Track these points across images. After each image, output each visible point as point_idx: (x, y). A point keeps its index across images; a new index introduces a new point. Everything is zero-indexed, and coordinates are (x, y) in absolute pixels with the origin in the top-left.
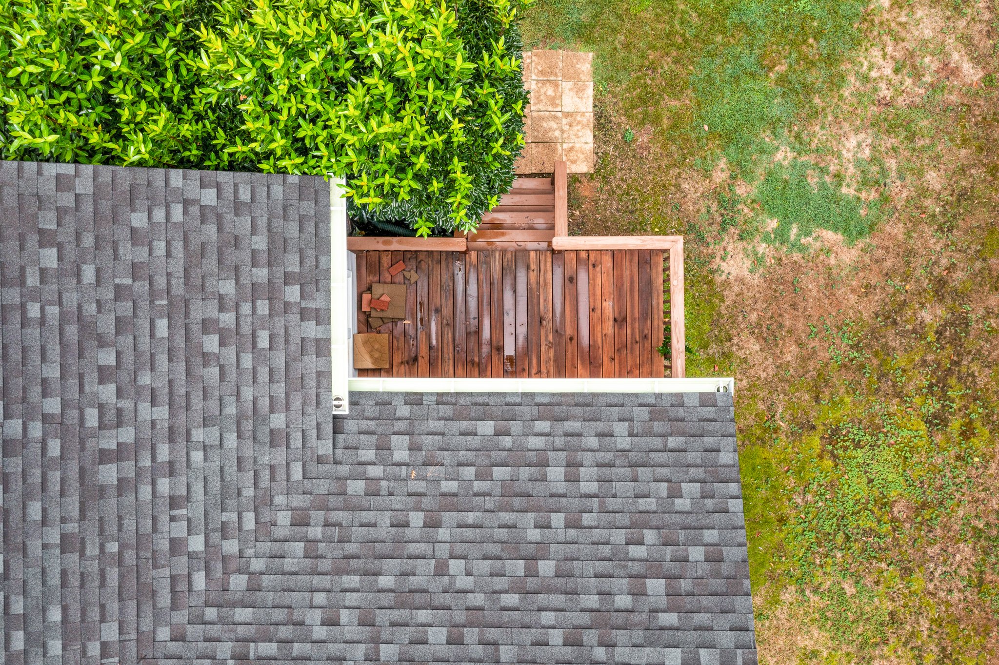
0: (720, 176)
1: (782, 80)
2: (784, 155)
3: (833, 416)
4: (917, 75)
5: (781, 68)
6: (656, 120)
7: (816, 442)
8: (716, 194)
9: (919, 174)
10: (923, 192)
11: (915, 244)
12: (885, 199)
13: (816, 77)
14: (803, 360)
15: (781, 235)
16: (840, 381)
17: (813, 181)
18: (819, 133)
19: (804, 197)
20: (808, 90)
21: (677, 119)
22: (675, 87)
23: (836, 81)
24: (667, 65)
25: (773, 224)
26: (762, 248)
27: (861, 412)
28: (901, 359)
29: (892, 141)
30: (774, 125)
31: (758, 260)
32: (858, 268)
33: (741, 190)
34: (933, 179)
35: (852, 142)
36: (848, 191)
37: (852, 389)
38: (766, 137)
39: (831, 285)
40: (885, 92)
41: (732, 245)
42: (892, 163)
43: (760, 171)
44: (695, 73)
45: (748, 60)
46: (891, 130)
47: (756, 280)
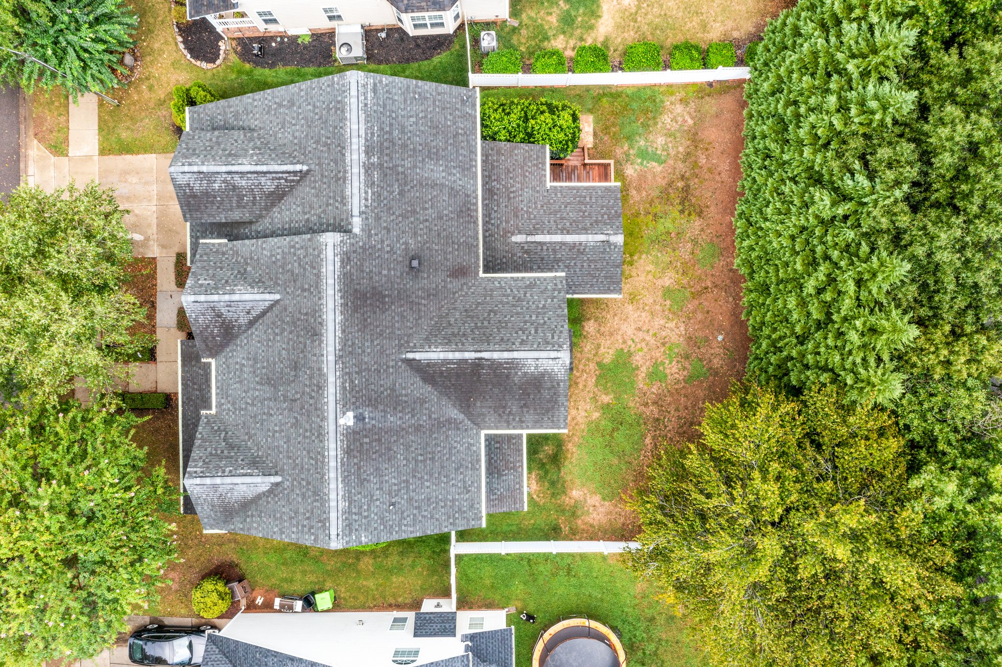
0: (626, 148)
1: (642, 123)
2: (642, 143)
3: (655, 211)
4: (677, 122)
5: (642, 120)
6: (609, 133)
7: (651, 217)
8: (625, 153)
9: (677, 147)
10: (678, 152)
11: (676, 166)
12: (668, 154)
13: (651, 122)
14: (648, 196)
15: (642, 164)
16: (657, 201)
17: (650, 149)
18: (651, 137)
19: (647, 153)
20: (648, 126)
21: (615, 133)
22: (614, 125)
23: (656, 124)
24: (612, 119)
25: (639, 161)
26: (637, 167)
27: (663, 209)
28: (672, 195)
29: (670, 139)
30: (640, 135)
31: (636, 170)
32: (662, 172)
33: (631, 152)
34: (681, 149)
35: (660, 140)
36: (659, 152)
37: (660, 203)
38: (638, 138)
39: (654, 177)
40: (668, 127)
41: (629, 166)
42: (670, 145)
43: (636, 147)
44: (619, 121)
45: (633, 118)
46: (670, 136)
47: (635, 175)
